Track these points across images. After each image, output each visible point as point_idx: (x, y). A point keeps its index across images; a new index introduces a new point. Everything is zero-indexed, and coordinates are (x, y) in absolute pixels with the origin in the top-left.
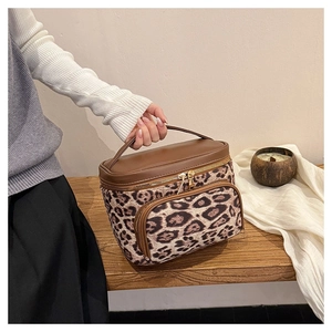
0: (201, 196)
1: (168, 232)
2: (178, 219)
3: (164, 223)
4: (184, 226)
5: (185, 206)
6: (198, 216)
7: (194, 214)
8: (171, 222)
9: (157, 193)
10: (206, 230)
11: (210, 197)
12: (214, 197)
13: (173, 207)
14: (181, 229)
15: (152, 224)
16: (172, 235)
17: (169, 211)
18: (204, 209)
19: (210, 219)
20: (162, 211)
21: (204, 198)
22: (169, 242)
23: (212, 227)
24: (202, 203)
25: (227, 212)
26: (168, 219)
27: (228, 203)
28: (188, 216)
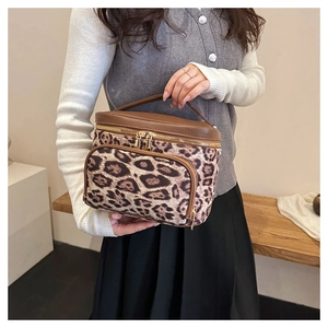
0: (146, 158)
1: (103, 176)
2: (116, 169)
3: (102, 166)
4: (119, 179)
5: (127, 160)
6: (136, 175)
7: (132, 172)
8: (109, 168)
9: (115, 140)
10: (140, 195)
11: (155, 163)
12: (159, 166)
13: (116, 155)
14: (115, 180)
15: (93, 161)
16: (106, 181)
17: (111, 156)
18: (144, 172)
19: (147, 186)
20: (105, 154)
21: (148, 162)
22: (102, 187)
23: (147, 195)
24: (144, 165)
25: (169, 188)
26: (108, 164)
27: (174, 181)
28: (126, 171)
